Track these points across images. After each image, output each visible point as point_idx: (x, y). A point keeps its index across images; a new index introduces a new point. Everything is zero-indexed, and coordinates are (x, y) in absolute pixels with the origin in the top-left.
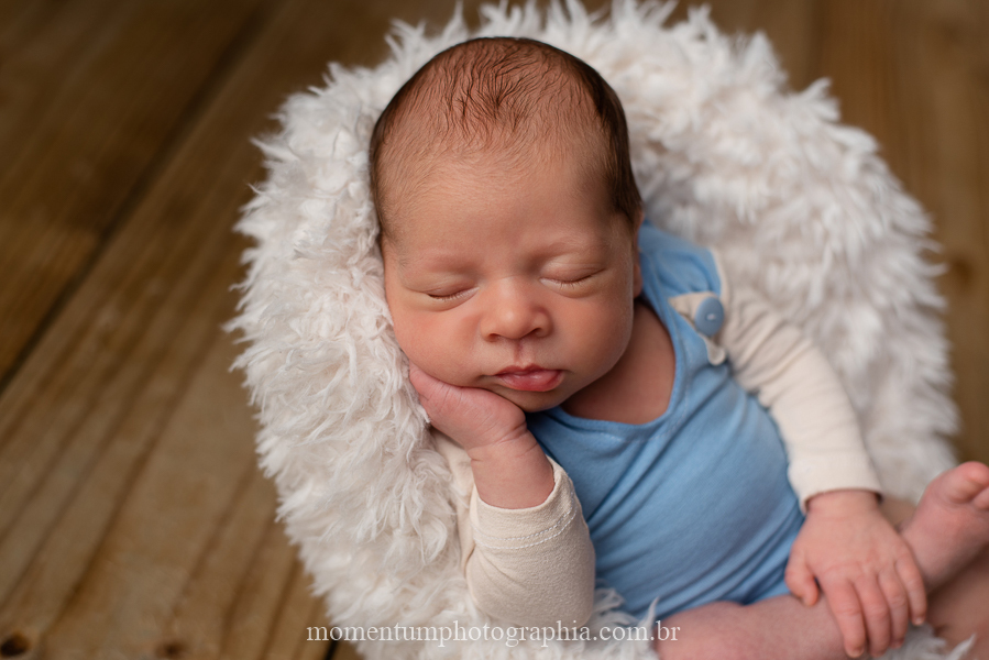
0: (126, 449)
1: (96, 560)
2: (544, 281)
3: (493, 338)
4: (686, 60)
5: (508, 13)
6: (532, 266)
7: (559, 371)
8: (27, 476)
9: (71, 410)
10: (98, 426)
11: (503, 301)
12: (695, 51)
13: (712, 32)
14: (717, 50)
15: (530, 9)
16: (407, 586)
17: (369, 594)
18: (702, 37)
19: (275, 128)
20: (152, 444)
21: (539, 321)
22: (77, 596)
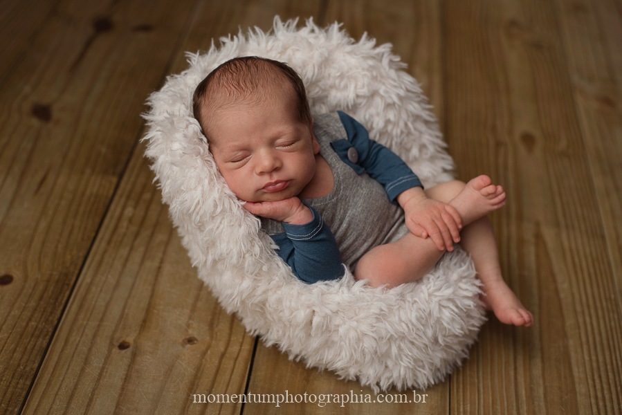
0: (151, 265)
1: (149, 310)
2: (277, 148)
3: (262, 173)
4: (310, 44)
5: (232, 39)
6: (272, 143)
7: (287, 181)
8: (112, 280)
9: (124, 252)
10: (137, 257)
11: (263, 158)
12: (311, 38)
13: (316, 29)
14: (320, 35)
15: (240, 35)
16: (256, 277)
17: (241, 284)
18: (313, 31)
19: (149, 108)
20: (162, 261)
21: (278, 165)
22: (144, 324)
